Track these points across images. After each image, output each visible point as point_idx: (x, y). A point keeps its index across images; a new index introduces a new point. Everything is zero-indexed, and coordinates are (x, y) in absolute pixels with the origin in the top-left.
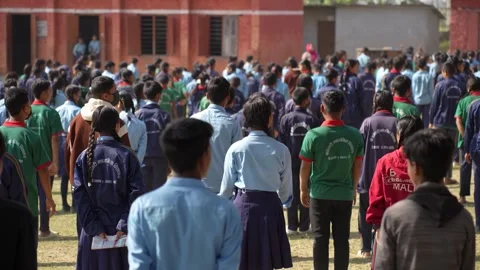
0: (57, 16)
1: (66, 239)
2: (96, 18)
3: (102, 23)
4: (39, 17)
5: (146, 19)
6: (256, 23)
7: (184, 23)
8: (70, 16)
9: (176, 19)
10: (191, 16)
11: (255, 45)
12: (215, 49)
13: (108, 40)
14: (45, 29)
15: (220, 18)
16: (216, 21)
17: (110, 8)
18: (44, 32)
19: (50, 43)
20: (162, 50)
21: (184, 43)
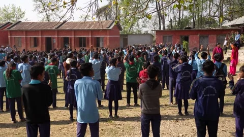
0: (58, 38)
1: (62, 93)
2: (68, 38)
3: (69, 39)
4: (54, 38)
5: (80, 38)
6: (108, 39)
7: (90, 39)
8: (61, 38)
9: (88, 38)
10: (92, 37)
11: (108, 44)
12: (98, 45)
13: (71, 44)
14: (55, 41)
15: (99, 38)
16: (98, 38)
17: (71, 35)
18: (55, 42)
19: (56, 44)
20: (85, 46)
21: (90, 44)
